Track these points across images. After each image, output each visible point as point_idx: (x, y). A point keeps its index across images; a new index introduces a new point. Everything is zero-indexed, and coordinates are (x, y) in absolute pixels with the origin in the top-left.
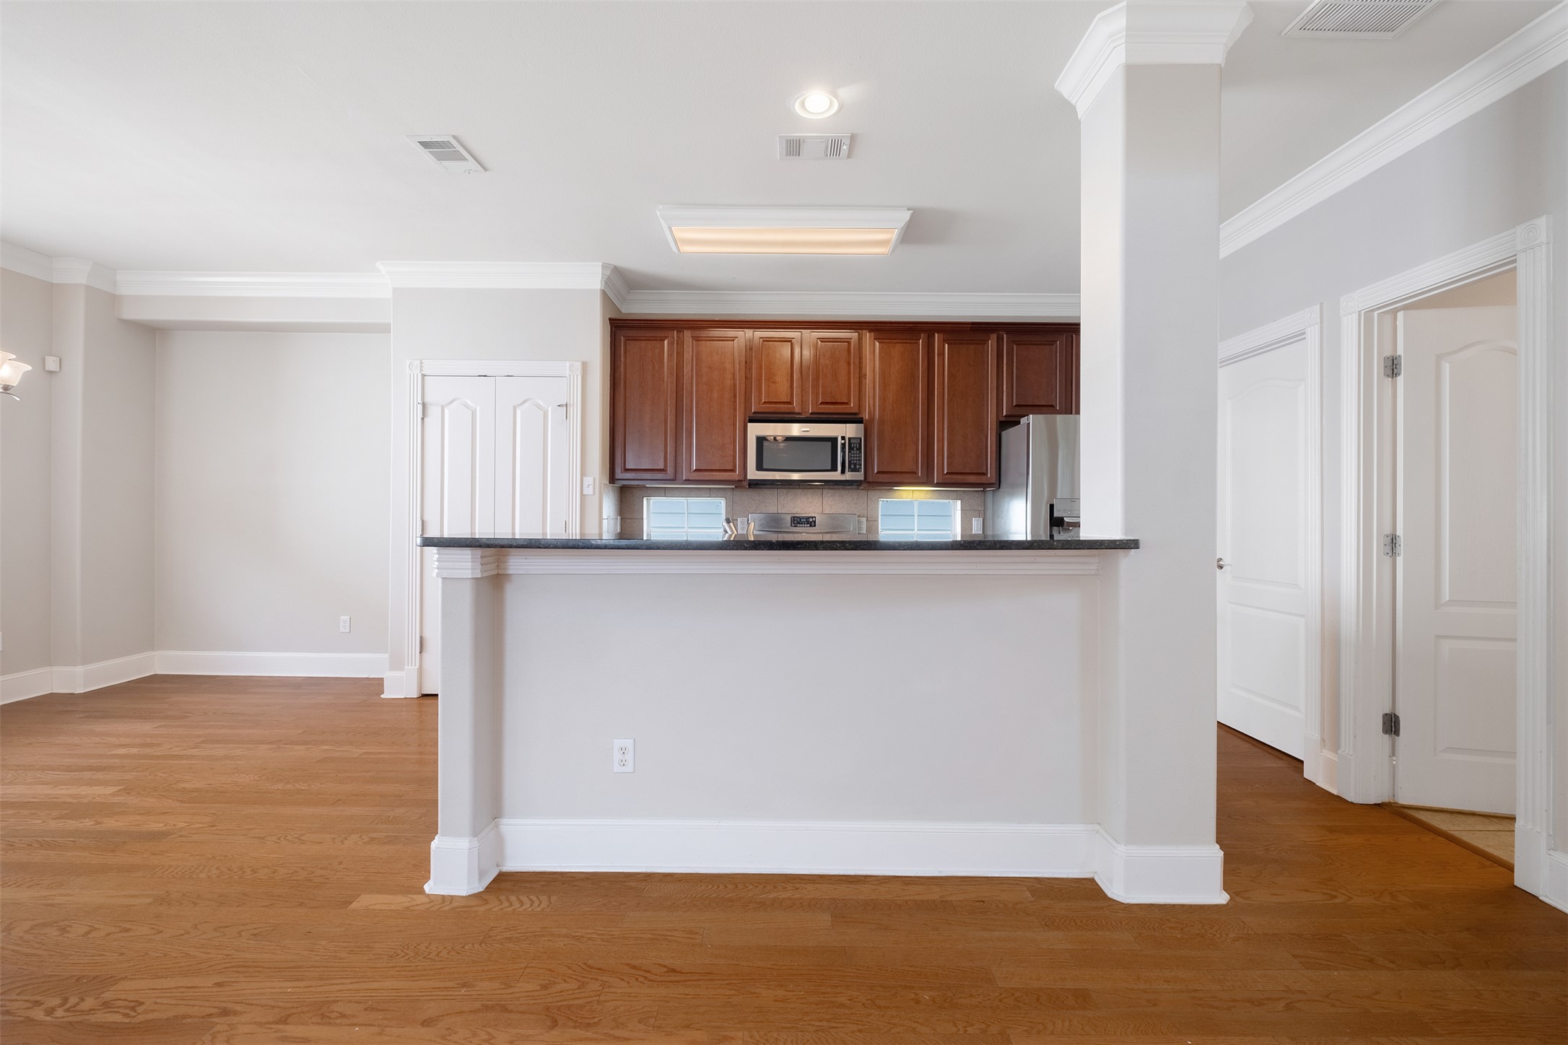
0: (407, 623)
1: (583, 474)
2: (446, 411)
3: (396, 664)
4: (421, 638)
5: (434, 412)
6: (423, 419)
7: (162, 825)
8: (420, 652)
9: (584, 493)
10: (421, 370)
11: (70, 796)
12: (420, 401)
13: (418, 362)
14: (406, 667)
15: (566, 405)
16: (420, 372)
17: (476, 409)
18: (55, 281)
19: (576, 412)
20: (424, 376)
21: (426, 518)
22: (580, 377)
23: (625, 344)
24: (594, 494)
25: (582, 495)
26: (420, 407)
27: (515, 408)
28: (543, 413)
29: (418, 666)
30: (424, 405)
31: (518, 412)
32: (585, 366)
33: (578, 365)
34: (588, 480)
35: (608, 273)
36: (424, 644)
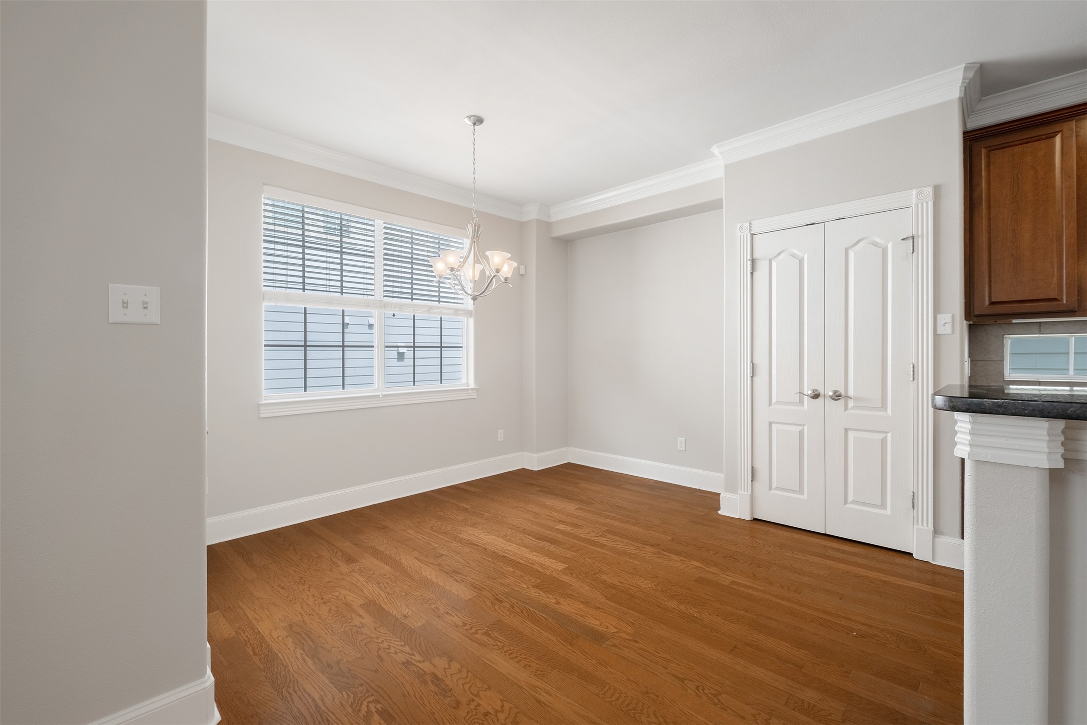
0: (739, 453)
1: (937, 310)
2: (774, 264)
3: (732, 487)
4: (752, 467)
5: (762, 266)
6: (752, 273)
7: (598, 623)
8: (752, 480)
9: (939, 332)
10: (751, 230)
11: (541, 565)
12: (749, 257)
13: (747, 224)
14: (739, 491)
15: (913, 238)
16: (750, 232)
17: (804, 258)
18: (523, 220)
19: (926, 245)
20: (752, 235)
21: (755, 362)
22: (931, 204)
23: (988, 156)
24: (953, 333)
25: (936, 336)
26: (749, 263)
27: (847, 250)
28: (881, 249)
29: (750, 493)
30: (753, 261)
31: (851, 254)
32: (937, 191)
33: (929, 191)
34: (944, 318)
35: (971, 75)
36: (755, 474)
